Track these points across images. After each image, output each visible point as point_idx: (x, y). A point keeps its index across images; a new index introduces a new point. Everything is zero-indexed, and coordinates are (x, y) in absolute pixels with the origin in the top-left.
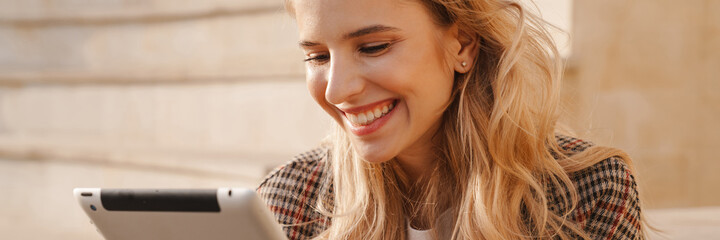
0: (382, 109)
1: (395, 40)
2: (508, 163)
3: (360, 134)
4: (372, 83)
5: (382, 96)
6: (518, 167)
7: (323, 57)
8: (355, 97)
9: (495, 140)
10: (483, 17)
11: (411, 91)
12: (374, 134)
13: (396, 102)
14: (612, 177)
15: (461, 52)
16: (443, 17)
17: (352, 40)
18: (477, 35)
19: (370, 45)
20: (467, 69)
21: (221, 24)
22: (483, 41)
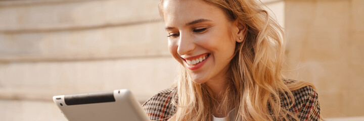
0: (203, 58)
1: (210, 26)
2: (262, 83)
3: (192, 69)
4: (199, 46)
5: (203, 52)
6: (266, 85)
7: (176, 35)
8: (190, 52)
9: (255, 73)
10: (249, 17)
11: (216, 49)
12: (199, 69)
13: (209, 55)
14: (309, 94)
15: (239, 33)
16: (231, 16)
17: (189, 26)
18: (246, 25)
19: (198, 28)
20: (242, 40)
21: (109, 31)
22: (249, 28)
